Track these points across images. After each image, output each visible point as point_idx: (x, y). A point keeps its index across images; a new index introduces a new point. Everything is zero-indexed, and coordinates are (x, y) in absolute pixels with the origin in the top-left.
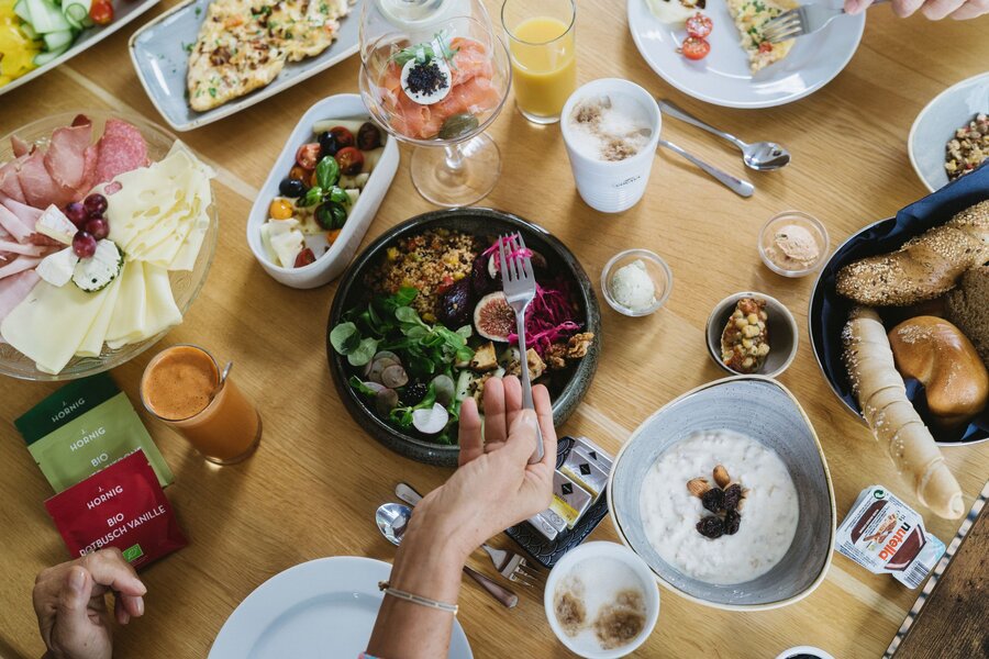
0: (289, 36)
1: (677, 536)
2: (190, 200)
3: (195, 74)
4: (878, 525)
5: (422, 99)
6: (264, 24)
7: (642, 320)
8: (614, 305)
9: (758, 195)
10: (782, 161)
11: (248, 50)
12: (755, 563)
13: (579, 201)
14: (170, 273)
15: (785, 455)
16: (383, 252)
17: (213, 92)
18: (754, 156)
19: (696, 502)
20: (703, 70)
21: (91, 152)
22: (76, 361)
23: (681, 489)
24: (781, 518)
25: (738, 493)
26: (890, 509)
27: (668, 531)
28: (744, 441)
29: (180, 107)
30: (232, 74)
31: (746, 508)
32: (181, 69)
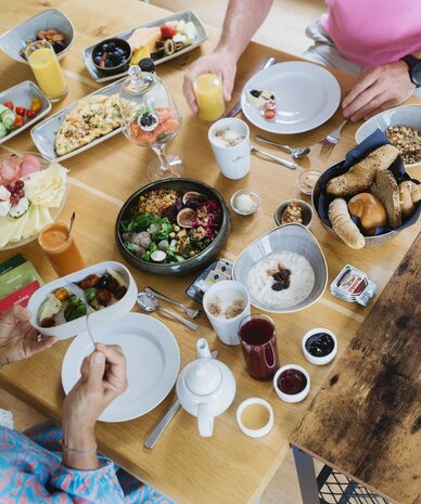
0: (96, 127)
1: (263, 291)
2: (58, 180)
3: (58, 142)
4: (348, 279)
5: (147, 129)
6: (87, 122)
7: (250, 217)
8: (237, 211)
9: (299, 168)
10: (308, 151)
11: (80, 131)
12: (297, 298)
13: (222, 175)
14: (50, 209)
15: (308, 257)
16: (138, 197)
17: (66, 147)
18: (296, 152)
19: (272, 278)
20: (274, 122)
21: (18, 168)
22: (10, 243)
23: (265, 274)
24: (307, 281)
25: (288, 272)
26: (352, 273)
27: (260, 290)
28: (291, 254)
29: (52, 155)
30: (74, 141)
31: (292, 278)
32: (53, 141)
